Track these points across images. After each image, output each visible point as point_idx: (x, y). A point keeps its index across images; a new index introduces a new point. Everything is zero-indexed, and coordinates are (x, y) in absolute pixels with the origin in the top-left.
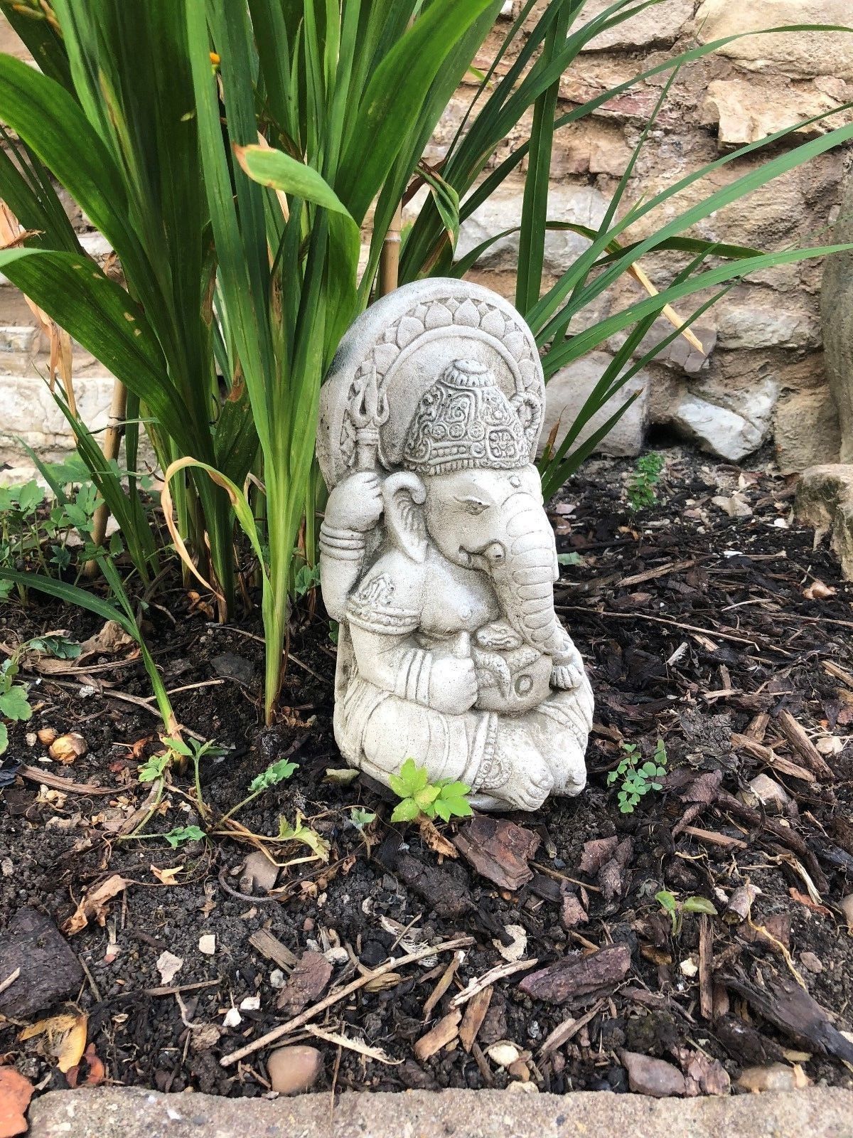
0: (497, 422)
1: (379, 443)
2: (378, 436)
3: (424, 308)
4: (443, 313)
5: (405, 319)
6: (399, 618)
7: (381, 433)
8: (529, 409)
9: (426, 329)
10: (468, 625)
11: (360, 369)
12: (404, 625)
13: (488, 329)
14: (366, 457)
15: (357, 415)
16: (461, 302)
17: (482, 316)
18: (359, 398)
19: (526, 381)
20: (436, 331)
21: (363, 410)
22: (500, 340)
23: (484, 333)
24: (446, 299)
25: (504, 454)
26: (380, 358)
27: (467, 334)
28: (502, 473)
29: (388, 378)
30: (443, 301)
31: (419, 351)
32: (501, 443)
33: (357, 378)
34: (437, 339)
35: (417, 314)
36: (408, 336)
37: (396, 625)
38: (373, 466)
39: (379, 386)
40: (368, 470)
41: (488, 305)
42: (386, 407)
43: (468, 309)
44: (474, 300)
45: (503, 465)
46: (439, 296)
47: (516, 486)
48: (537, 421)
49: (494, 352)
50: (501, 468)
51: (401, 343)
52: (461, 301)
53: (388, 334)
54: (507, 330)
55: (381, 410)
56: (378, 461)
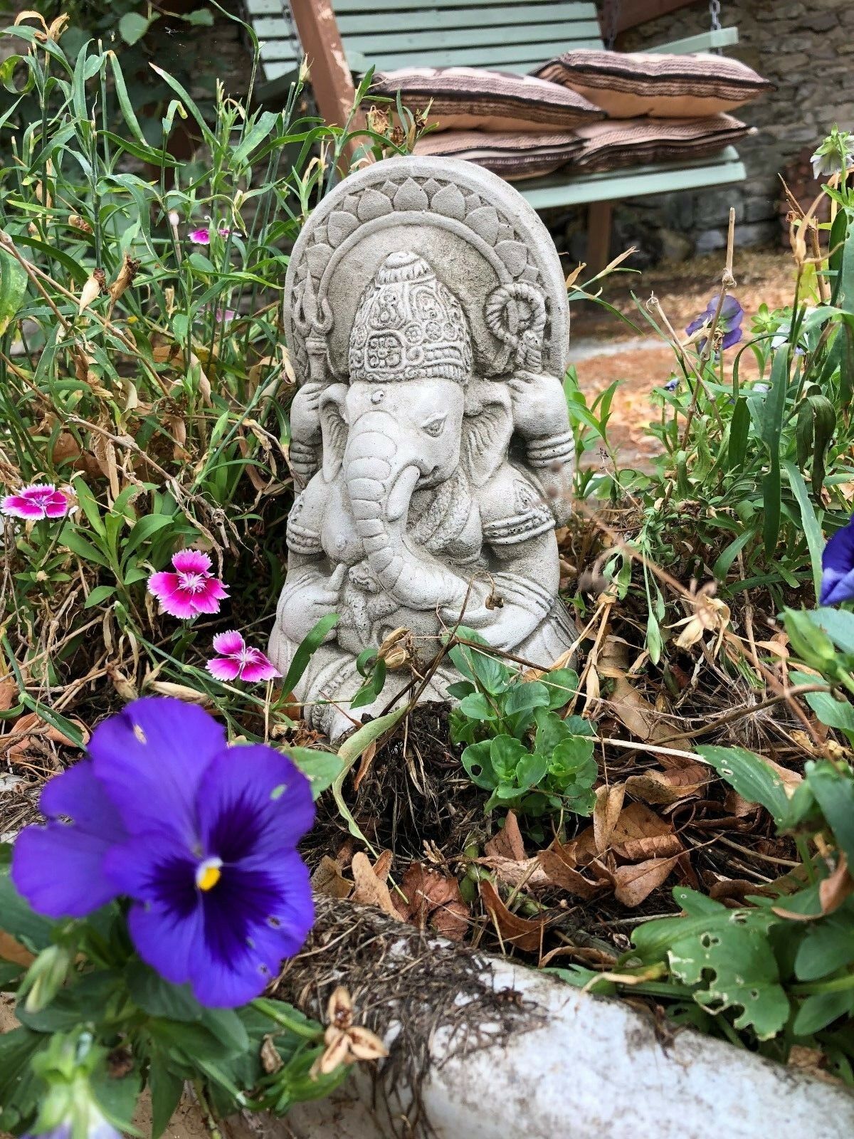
0: (381, 325)
1: (327, 352)
2: (324, 345)
3: (355, 198)
4: (379, 199)
5: (334, 213)
6: (304, 537)
7: (328, 341)
8: (522, 305)
9: (361, 222)
10: (345, 556)
11: (297, 275)
12: (305, 545)
13: (441, 210)
14: (316, 367)
15: (298, 323)
16: (400, 184)
17: (430, 196)
18: (297, 306)
19: (514, 268)
20: (372, 222)
21: (302, 318)
22: (461, 221)
23: (437, 216)
24: (382, 184)
25: (382, 363)
26: (312, 261)
27: (411, 221)
28: (374, 386)
29: (323, 282)
30: (376, 186)
31: (356, 249)
32: (381, 350)
33: (295, 284)
34: (377, 230)
35: (345, 207)
36: (340, 233)
37: (299, 544)
38: (322, 377)
39: (316, 290)
40: (316, 380)
41: (439, 181)
42: (328, 313)
43: (411, 190)
44: (417, 179)
45: (377, 377)
46: (371, 182)
47: (375, 403)
48: (538, 320)
49: (454, 237)
50: (374, 381)
51: (332, 241)
52: (401, 180)
53: (317, 234)
54: (468, 207)
55: (321, 317)
56: (327, 372)
